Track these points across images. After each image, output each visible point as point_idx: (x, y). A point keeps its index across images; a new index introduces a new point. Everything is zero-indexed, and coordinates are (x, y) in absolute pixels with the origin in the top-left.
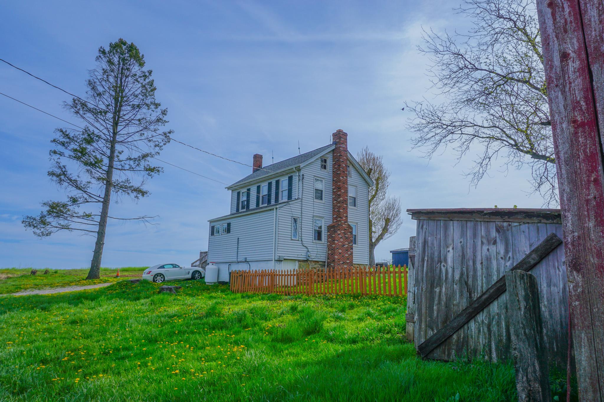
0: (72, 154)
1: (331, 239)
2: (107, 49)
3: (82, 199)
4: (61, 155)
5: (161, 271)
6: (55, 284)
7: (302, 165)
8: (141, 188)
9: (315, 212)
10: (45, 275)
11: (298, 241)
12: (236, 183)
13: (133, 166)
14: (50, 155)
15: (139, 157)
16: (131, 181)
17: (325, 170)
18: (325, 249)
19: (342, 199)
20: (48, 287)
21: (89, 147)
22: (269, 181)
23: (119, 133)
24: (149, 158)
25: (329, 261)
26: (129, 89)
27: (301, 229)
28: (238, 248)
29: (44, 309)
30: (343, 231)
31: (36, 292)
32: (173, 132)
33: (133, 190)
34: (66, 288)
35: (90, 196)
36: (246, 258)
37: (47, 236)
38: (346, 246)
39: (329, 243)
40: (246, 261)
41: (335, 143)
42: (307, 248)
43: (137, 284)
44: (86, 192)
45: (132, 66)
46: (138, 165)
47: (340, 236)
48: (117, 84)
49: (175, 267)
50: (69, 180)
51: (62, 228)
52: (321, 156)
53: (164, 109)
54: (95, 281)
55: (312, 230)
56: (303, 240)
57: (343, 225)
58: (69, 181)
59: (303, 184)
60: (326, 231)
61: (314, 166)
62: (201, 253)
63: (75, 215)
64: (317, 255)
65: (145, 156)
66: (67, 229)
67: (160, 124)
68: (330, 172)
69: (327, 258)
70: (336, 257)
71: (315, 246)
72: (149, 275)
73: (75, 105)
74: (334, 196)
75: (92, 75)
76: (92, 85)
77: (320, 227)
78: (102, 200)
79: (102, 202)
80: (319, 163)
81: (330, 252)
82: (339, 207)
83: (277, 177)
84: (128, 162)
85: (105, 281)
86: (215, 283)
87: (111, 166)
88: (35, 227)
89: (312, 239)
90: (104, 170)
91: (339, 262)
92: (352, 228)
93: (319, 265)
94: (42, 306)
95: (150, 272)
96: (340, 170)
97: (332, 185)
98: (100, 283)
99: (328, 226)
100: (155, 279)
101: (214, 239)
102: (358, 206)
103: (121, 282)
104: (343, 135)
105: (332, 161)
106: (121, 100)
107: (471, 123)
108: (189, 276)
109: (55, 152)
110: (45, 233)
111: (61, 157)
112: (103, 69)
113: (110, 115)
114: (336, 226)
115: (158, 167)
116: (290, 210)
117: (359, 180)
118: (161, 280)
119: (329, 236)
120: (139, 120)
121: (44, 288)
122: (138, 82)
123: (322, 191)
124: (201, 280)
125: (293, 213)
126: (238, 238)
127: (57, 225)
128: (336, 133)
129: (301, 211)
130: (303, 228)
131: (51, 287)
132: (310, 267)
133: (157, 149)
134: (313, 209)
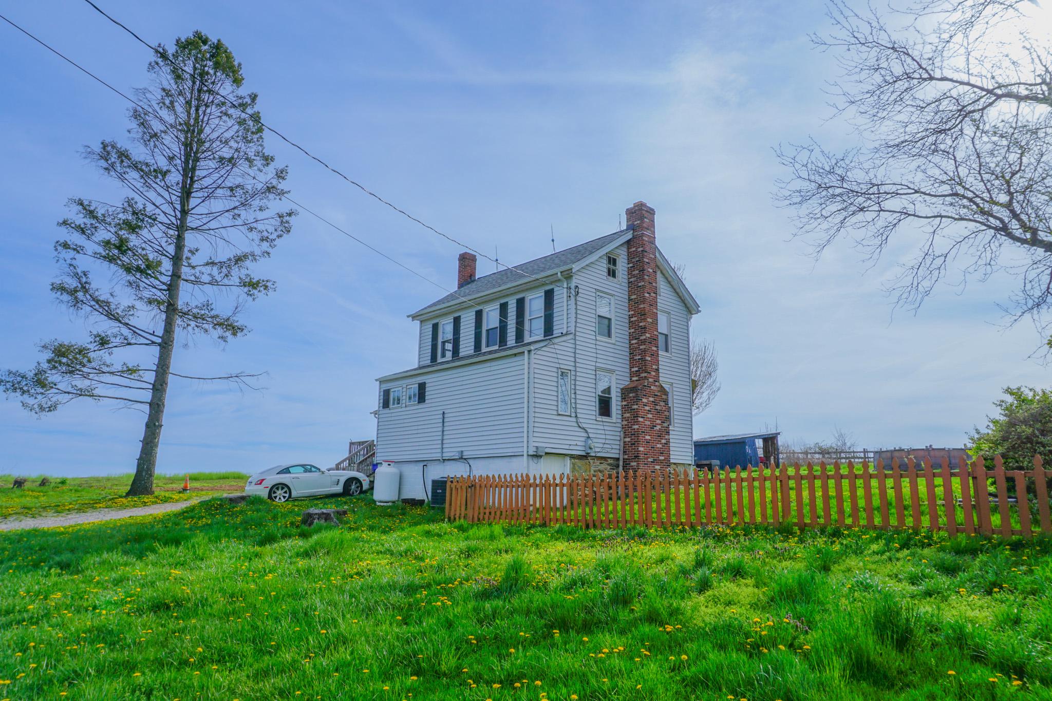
0: (100, 250)
1: (631, 415)
2: (171, 49)
3: (118, 338)
4: (78, 252)
5: (284, 478)
6: (64, 505)
7: (576, 267)
8: (234, 318)
9: (599, 360)
10: (42, 488)
11: (570, 416)
12: (429, 307)
13: (218, 278)
14: (56, 250)
15: (230, 260)
16: (213, 306)
17: (615, 280)
18: (618, 434)
19: (648, 335)
20: (51, 513)
21: (133, 237)
22: (503, 301)
23: (192, 212)
24: (248, 263)
25: (626, 457)
26: (213, 127)
27: (575, 393)
28: (443, 431)
29: (64, 566)
30: (651, 399)
31: (28, 524)
32: (297, 214)
33: (215, 325)
34: (88, 514)
35: (135, 332)
36: (462, 452)
37: (50, 411)
38: (658, 427)
39: (625, 423)
40: (462, 458)
41: (631, 227)
42: (587, 432)
43: (242, 506)
44: (128, 324)
45: (219, 85)
46: (226, 275)
47: (647, 408)
48: (189, 117)
49: (310, 471)
50: (94, 300)
51: (80, 395)
52: (608, 250)
53: (280, 168)
54: (146, 500)
55: (594, 395)
56: (579, 415)
57: (652, 387)
58: (93, 303)
59: (576, 304)
60: (620, 399)
61: (594, 270)
62: (352, 444)
63: (105, 369)
64: (606, 446)
65: (239, 260)
66: (90, 396)
67: (271, 196)
68: (623, 284)
69: (622, 452)
70: (641, 449)
71: (602, 427)
72: (260, 487)
73: (105, 157)
74: (633, 330)
75: (141, 99)
76: (139, 116)
77: (608, 390)
78: (159, 340)
79: (159, 345)
80: (604, 265)
81: (628, 440)
82: (645, 351)
83: (519, 292)
84: (207, 269)
85: (166, 500)
86: (394, 502)
87: (176, 276)
88: (24, 392)
89: (594, 413)
90: (164, 283)
91: (647, 458)
92: (666, 393)
93: (608, 464)
94: (57, 559)
95: (263, 480)
96: (643, 280)
97: (627, 309)
98: (156, 503)
99: (622, 389)
100: (273, 495)
101: (390, 415)
102: (673, 350)
103: (210, 501)
104: (647, 211)
105: (626, 261)
106: (197, 150)
107: (909, 188)
108: (339, 489)
109: (66, 246)
110: (45, 406)
111: (77, 256)
112: (164, 90)
113: (175, 177)
114: (639, 388)
115: (265, 279)
116: (555, 356)
117: (672, 301)
118: (284, 497)
119: (625, 409)
120: (231, 189)
121: (44, 514)
122: (229, 116)
123: (610, 320)
124: (362, 496)
125: (560, 361)
126: (444, 413)
127: (70, 389)
128: (631, 209)
129: (575, 357)
130: (578, 392)
131: (57, 512)
132: (593, 469)
133: (265, 245)
134: (594, 355)
